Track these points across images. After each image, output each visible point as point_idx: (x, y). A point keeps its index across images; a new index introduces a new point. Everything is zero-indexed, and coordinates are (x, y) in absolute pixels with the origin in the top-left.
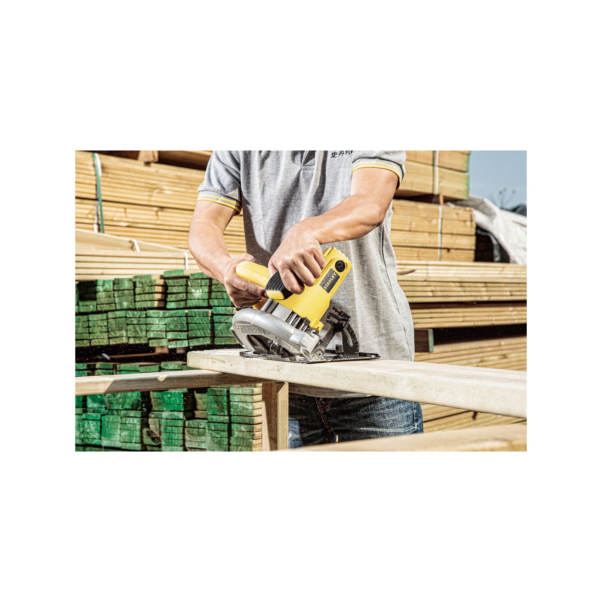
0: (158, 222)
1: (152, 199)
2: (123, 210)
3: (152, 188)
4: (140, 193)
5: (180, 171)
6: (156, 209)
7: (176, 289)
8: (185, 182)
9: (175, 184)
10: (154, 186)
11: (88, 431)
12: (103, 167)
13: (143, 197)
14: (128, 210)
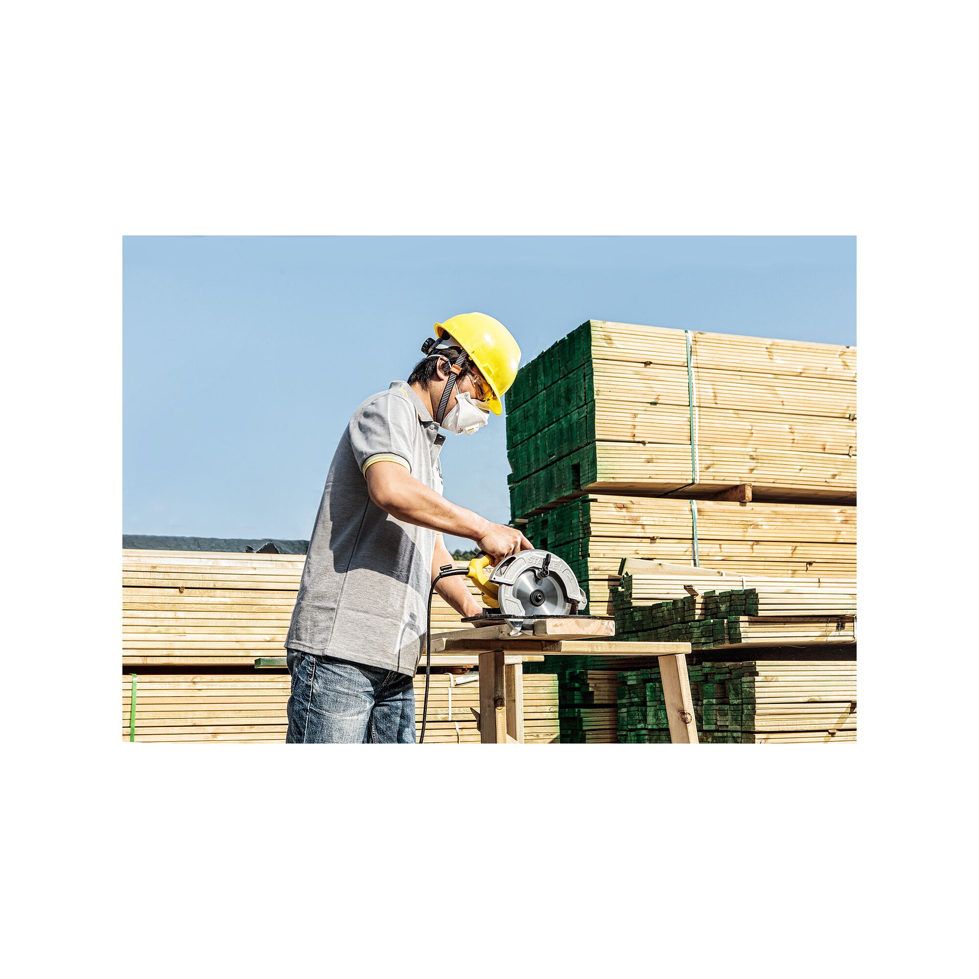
0: (753, 555)
1: (747, 534)
2: (718, 546)
3: (747, 525)
4: (735, 530)
5: (777, 506)
6: (751, 543)
7: (711, 606)
8: (781, 516)
9: (770, 519)
10: (749, 523)
11: (660, 718)
12: (699, 511)
13: (738, 534)
14: (723, 546)
